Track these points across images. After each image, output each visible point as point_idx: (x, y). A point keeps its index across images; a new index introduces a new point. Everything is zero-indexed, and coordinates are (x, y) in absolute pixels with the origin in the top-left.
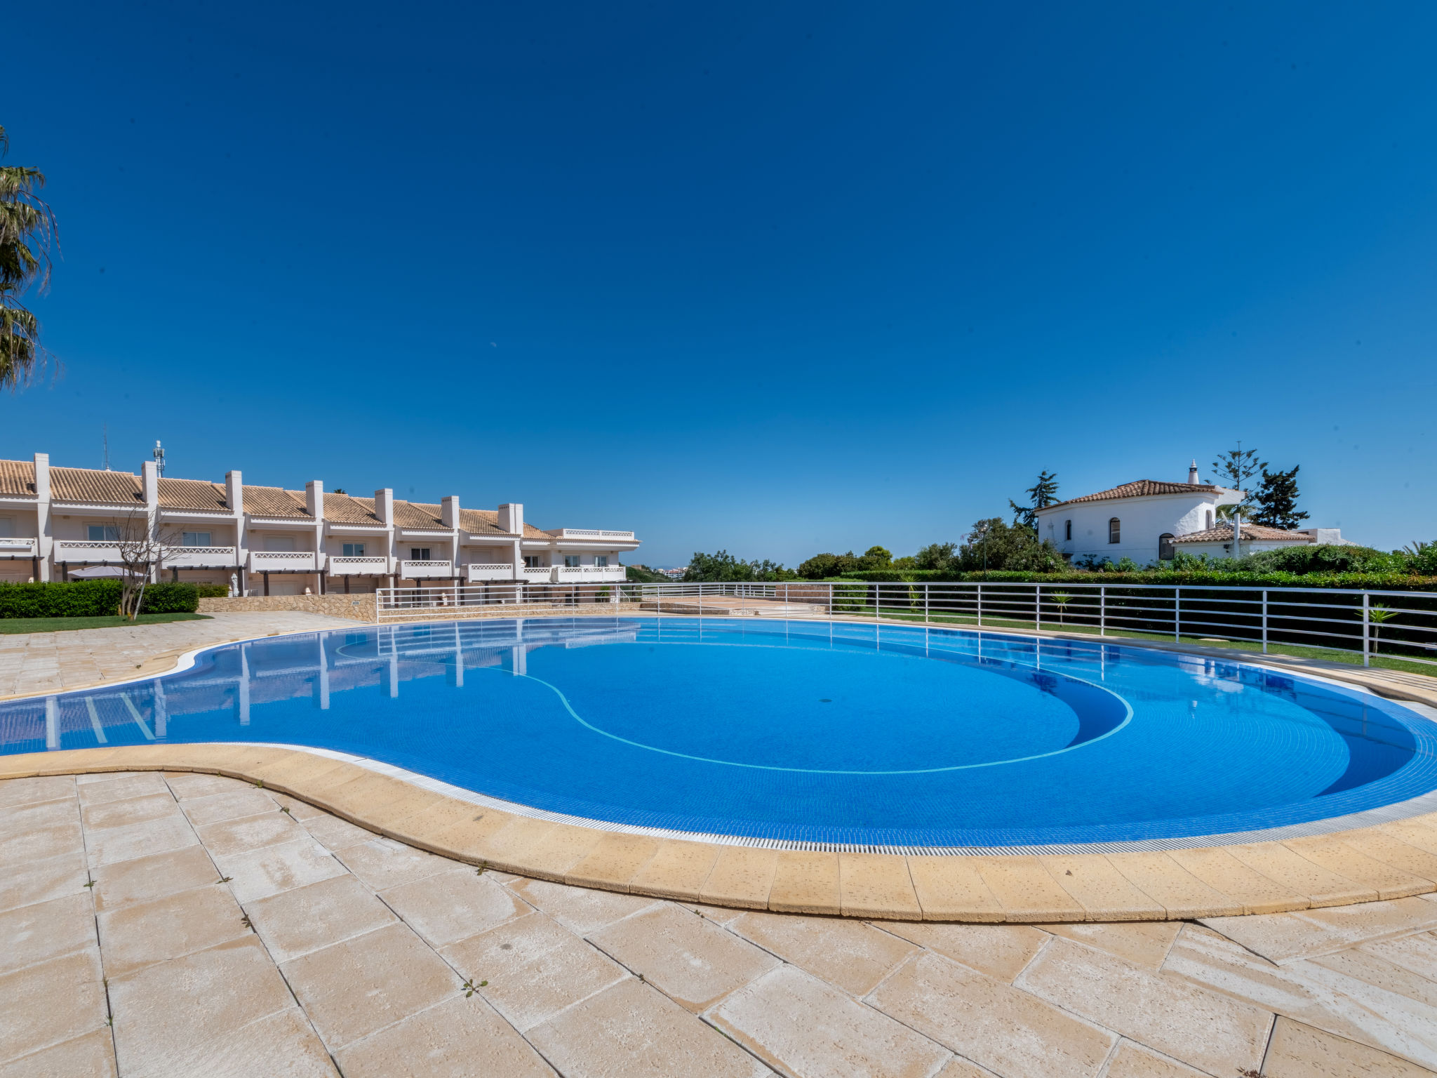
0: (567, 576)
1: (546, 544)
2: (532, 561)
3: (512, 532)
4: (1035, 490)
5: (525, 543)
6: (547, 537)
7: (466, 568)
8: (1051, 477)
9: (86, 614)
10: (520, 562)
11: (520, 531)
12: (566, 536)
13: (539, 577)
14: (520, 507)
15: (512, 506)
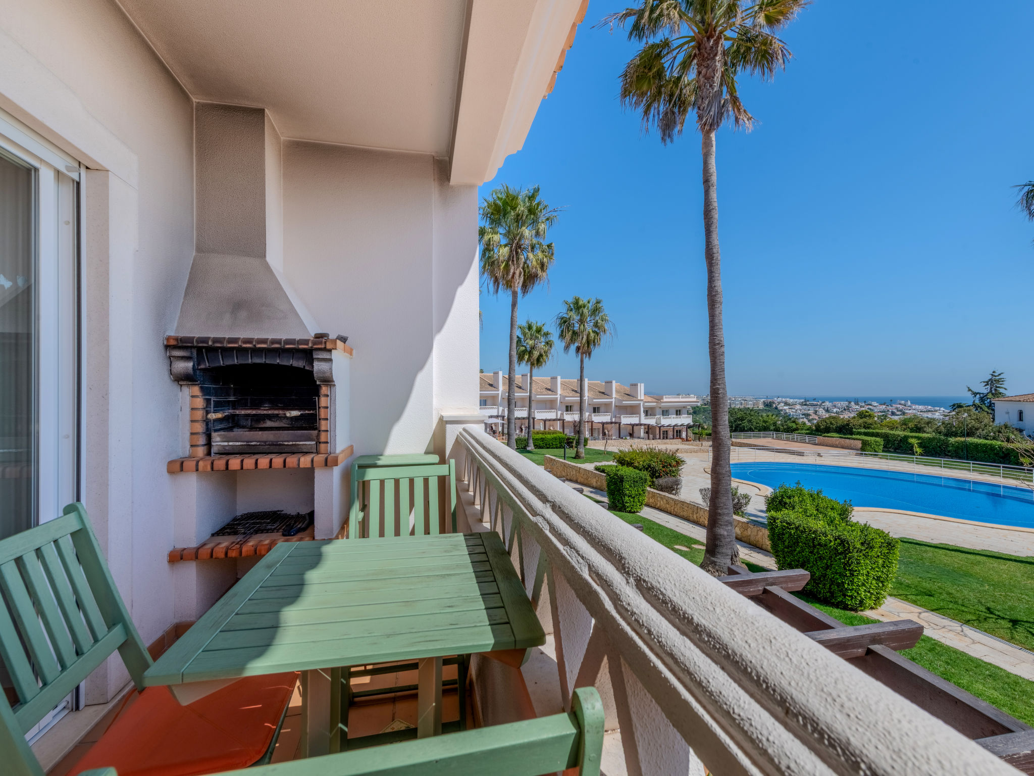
0: (666, 421)
1: (655, 404)
2: (648, 412)
3: (639, 398)
4: (987, 382)
5: (646, 404)
6: (654, 400)
7: (620, 418)
8: (1000, 375)
9: (557, 448)
10: (643, 414)
11: (643, 398)
12: (665, 400)
13: (652, 421)
14: (643, 385)
15: (639, 384)
